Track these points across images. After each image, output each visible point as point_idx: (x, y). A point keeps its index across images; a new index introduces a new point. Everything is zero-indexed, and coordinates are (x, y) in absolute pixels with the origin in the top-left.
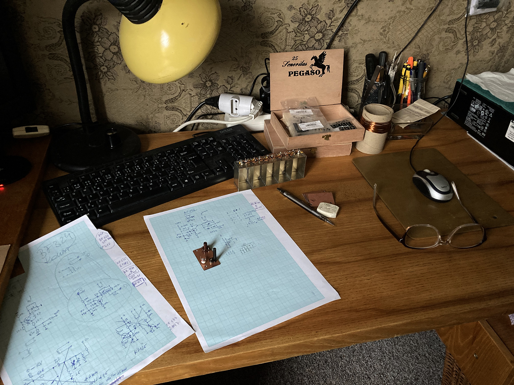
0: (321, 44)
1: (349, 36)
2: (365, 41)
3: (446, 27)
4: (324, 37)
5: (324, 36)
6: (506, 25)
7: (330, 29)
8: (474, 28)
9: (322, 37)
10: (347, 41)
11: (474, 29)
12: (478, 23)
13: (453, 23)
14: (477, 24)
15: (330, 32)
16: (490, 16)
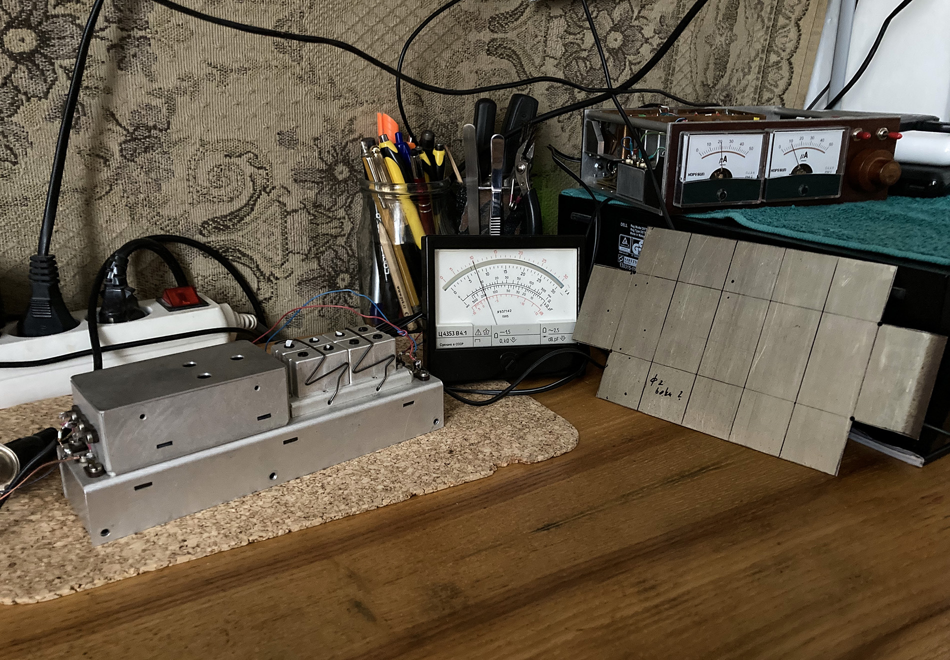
0: (42, 73)
1: (154, 48)
2: (224, 71)
3: (486, 36)
4: (48, 46)
5: (44, 39)
6: (647, 41)
7: (63, 16)
8: (565, 45)
9: (39, 46)
10: (154, 68)
11: (566, 51)
12: (572, 30)
13: (502, 26)
14: (570, 34)
15: (70, 29)
16: (599, 11)
